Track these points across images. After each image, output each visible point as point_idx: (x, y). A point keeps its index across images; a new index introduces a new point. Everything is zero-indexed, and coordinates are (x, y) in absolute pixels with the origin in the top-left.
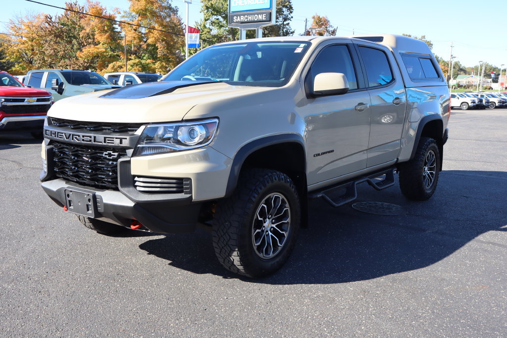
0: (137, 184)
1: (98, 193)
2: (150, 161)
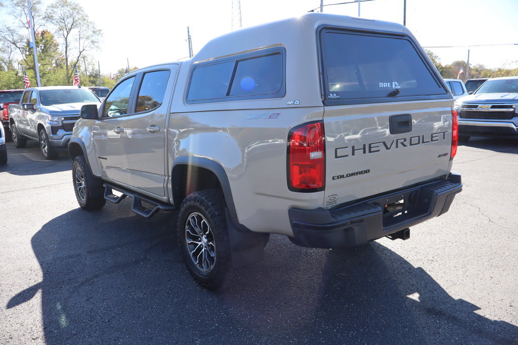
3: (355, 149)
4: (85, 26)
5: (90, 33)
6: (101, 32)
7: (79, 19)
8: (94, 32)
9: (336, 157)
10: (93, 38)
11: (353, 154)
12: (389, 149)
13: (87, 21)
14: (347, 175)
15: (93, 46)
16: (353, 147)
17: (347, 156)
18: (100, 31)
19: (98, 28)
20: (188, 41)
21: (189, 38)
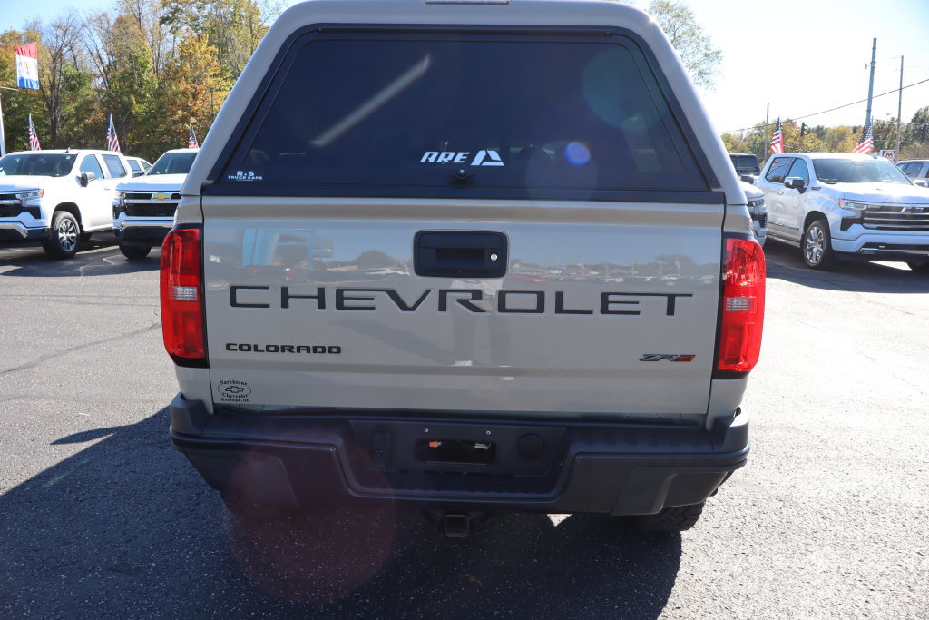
3: (290, 293)
4: (694, 45)
5: (700, 56)
6: (719, 56)
7: (684, 33)
8: (707, 55)
9: (234, 303)
10: (703, 67)
11: (285, 304)
12: (413, 309)
13: (698, 37)
14: (268, 348)
15: (701, 80)
16: (285, 291)
17: (267, 306)
18: (718, 52)
19: (714, 49)
20: (869, 68)
21: (873, 62)
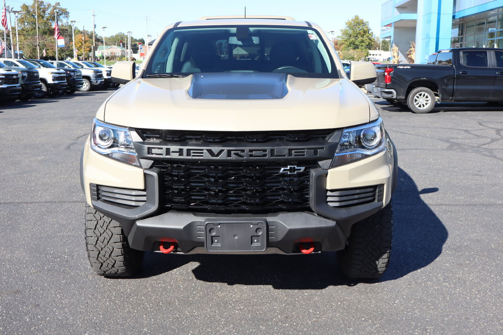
0: (329, 199)
1: (270, 219)
2: (351, 171)
